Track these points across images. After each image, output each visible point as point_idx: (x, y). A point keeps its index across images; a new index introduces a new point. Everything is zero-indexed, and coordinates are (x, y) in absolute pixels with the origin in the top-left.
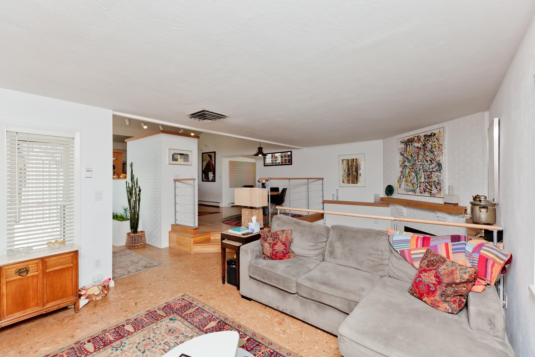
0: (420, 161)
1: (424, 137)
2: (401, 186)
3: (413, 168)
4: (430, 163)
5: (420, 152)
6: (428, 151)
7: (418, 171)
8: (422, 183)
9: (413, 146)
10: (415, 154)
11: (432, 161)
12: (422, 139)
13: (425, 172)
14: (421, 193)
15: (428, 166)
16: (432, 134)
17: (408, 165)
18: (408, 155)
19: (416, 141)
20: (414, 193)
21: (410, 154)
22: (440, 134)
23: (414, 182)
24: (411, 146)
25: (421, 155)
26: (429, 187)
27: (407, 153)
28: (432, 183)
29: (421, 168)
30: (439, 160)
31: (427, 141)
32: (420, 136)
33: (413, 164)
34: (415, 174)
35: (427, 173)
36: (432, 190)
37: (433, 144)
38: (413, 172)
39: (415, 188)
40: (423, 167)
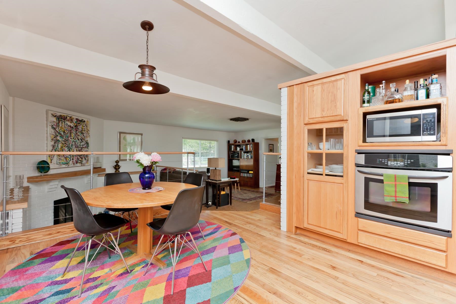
0: (72, 138)
2: (52, 160)
3: (65, 144)
4: (81, 141)
5: (72, 131)
6: (79, 132)
7: (71, 146)
8: (75, 156)
9: (65, 123)
10: (68, 132)
11: (83, 140)
12: (75, 121)
13: (77, 147)
14: (73, 164)
15: (79, 143)
16: (82, 120)
17: (61, 140)
18: (61, 130)
19: (68, 120)
20: (67, 165)
21: (63, 130)
22: (88, 123)
24: (63, 123)
25: (73, 134)
26: (80, 159)
27: (60, 129)
28: (83, 156)
29: (73, 144)
30: (87, 140)
31: (78, 124)
32: (72, 117)
33: (65, 140)
34: (68, 149)
35: (79, 148)
36: (82, 161)
37: (83, 128)
38: (66, 147)
39: (68, 161)
40: (75, 143)
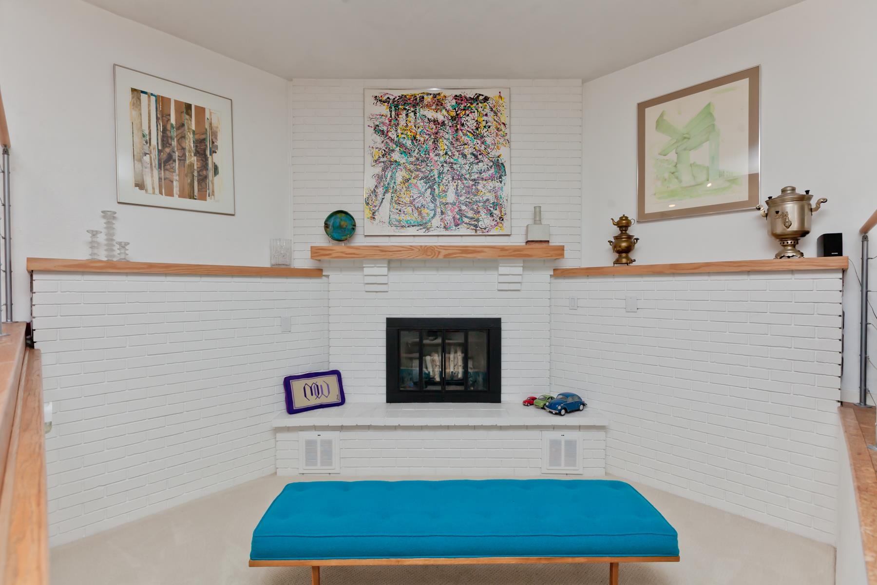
0: (441, 153)
1: (455, 99)
2: (376, 213)
3: (418, 170)
4: (472, 160)
5: (441, 133)
6: (468, 133)
7: (436, 176)
8: (450, 205)
9: (418, 115)
10: (427, 137)
11: (480, 157)
12: (450, 103)
13: (458, 179)
14: (445, 227)
15: (467, 167)
16: (478, 97)
17: (402, 161)
18: (403, 136)
19: (428, 106)
20: (424, 230)
21: (409, 133)
22: (501, 102)
23: (424, 203)
24: (412, 114)
25: (445, 141)
26: (470, 214)
27: (399, 131)
28: (480, 204)
29: (445, 170)
30: (497, 154)
31: (464, 110)
32: (442, 95)
33: (418, 159)
34: (426, 183)
35: (465, 182)
36: (478, 220)
37: (480, 119)
38: (421, 180)
39: (428, 218)
40: (451, 167)
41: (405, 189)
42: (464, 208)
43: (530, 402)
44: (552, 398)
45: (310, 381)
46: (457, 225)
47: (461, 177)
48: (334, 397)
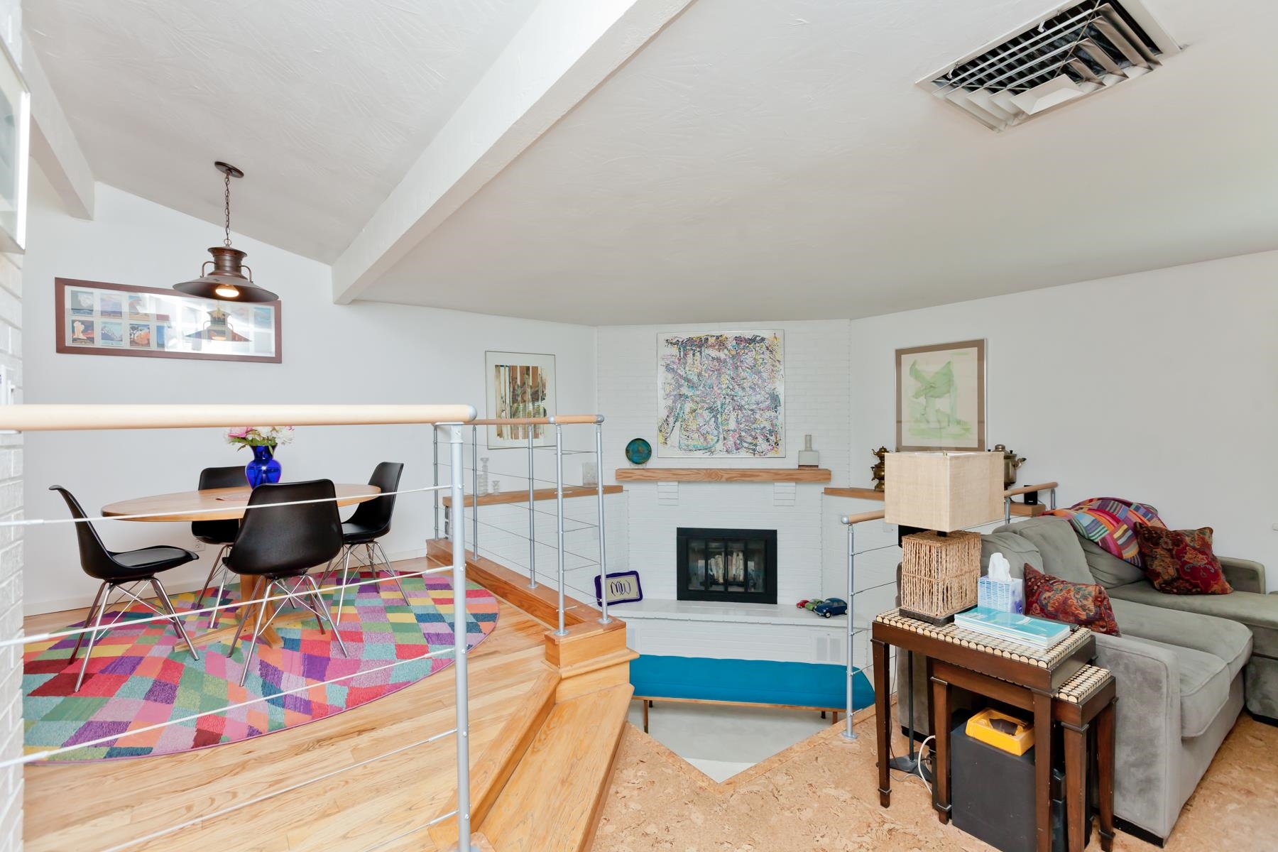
1: (736, 340)
2: (668, 439)
3: (704, 402)
4: (750, 393)
5: (724, 370)
6: (747, 369)
7: (719, 407)
8: (731, 432)
9: (703, 354)
10: (711, 373)
11: (757, 390)
12: (731, 344)
13: (739, 409)
14: (727, 451)
15: (746, 399)
16: (755, 338)
17: (690, 394)
18: (691, 372)
19: (712, 346)
20: (708, 453)
21: (696, 370)
22: (776, 342)
23: (709, 430)
24: (698, 354)
25: (727, 376)
26: (749, 439)
27: (687, 369)
28: (758, 431)
29: (727, 401)
30: (773, 388)
31: (743, 349)
32: (724, 337)
33: (703, 393)
34: (710, 413)
35: (744, 412)
36: (756, 445)
37: (758, 357)
38: (706, 410)
39: (712, 443)
40: (732, 400)
41: (692, 418)
42: (743, 434)
43: (803, 604)
44: (821, 602)
45: (615, 580)
46: (737, 449)
47: (741, 408)
48: (634, 595)
